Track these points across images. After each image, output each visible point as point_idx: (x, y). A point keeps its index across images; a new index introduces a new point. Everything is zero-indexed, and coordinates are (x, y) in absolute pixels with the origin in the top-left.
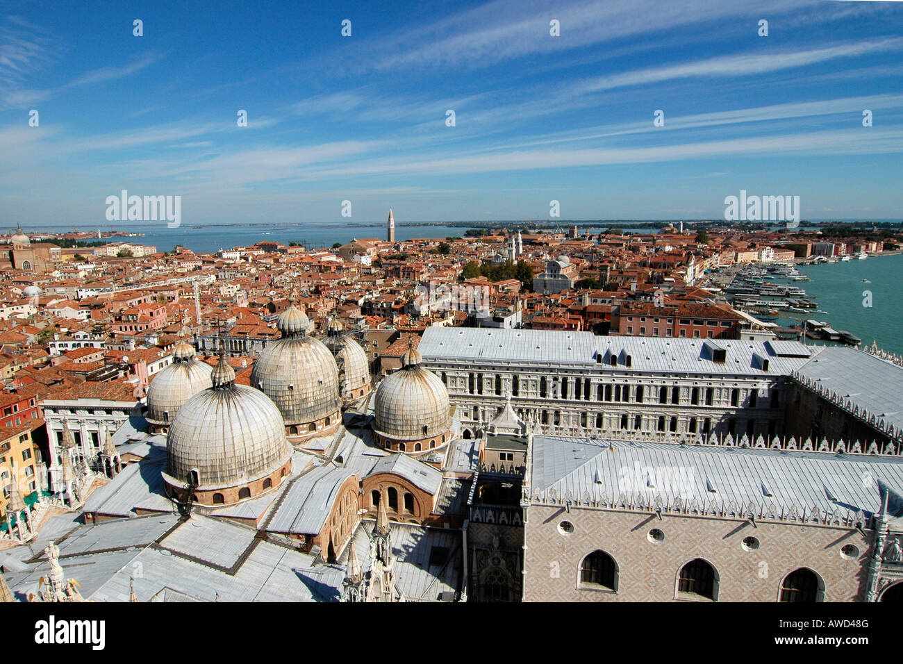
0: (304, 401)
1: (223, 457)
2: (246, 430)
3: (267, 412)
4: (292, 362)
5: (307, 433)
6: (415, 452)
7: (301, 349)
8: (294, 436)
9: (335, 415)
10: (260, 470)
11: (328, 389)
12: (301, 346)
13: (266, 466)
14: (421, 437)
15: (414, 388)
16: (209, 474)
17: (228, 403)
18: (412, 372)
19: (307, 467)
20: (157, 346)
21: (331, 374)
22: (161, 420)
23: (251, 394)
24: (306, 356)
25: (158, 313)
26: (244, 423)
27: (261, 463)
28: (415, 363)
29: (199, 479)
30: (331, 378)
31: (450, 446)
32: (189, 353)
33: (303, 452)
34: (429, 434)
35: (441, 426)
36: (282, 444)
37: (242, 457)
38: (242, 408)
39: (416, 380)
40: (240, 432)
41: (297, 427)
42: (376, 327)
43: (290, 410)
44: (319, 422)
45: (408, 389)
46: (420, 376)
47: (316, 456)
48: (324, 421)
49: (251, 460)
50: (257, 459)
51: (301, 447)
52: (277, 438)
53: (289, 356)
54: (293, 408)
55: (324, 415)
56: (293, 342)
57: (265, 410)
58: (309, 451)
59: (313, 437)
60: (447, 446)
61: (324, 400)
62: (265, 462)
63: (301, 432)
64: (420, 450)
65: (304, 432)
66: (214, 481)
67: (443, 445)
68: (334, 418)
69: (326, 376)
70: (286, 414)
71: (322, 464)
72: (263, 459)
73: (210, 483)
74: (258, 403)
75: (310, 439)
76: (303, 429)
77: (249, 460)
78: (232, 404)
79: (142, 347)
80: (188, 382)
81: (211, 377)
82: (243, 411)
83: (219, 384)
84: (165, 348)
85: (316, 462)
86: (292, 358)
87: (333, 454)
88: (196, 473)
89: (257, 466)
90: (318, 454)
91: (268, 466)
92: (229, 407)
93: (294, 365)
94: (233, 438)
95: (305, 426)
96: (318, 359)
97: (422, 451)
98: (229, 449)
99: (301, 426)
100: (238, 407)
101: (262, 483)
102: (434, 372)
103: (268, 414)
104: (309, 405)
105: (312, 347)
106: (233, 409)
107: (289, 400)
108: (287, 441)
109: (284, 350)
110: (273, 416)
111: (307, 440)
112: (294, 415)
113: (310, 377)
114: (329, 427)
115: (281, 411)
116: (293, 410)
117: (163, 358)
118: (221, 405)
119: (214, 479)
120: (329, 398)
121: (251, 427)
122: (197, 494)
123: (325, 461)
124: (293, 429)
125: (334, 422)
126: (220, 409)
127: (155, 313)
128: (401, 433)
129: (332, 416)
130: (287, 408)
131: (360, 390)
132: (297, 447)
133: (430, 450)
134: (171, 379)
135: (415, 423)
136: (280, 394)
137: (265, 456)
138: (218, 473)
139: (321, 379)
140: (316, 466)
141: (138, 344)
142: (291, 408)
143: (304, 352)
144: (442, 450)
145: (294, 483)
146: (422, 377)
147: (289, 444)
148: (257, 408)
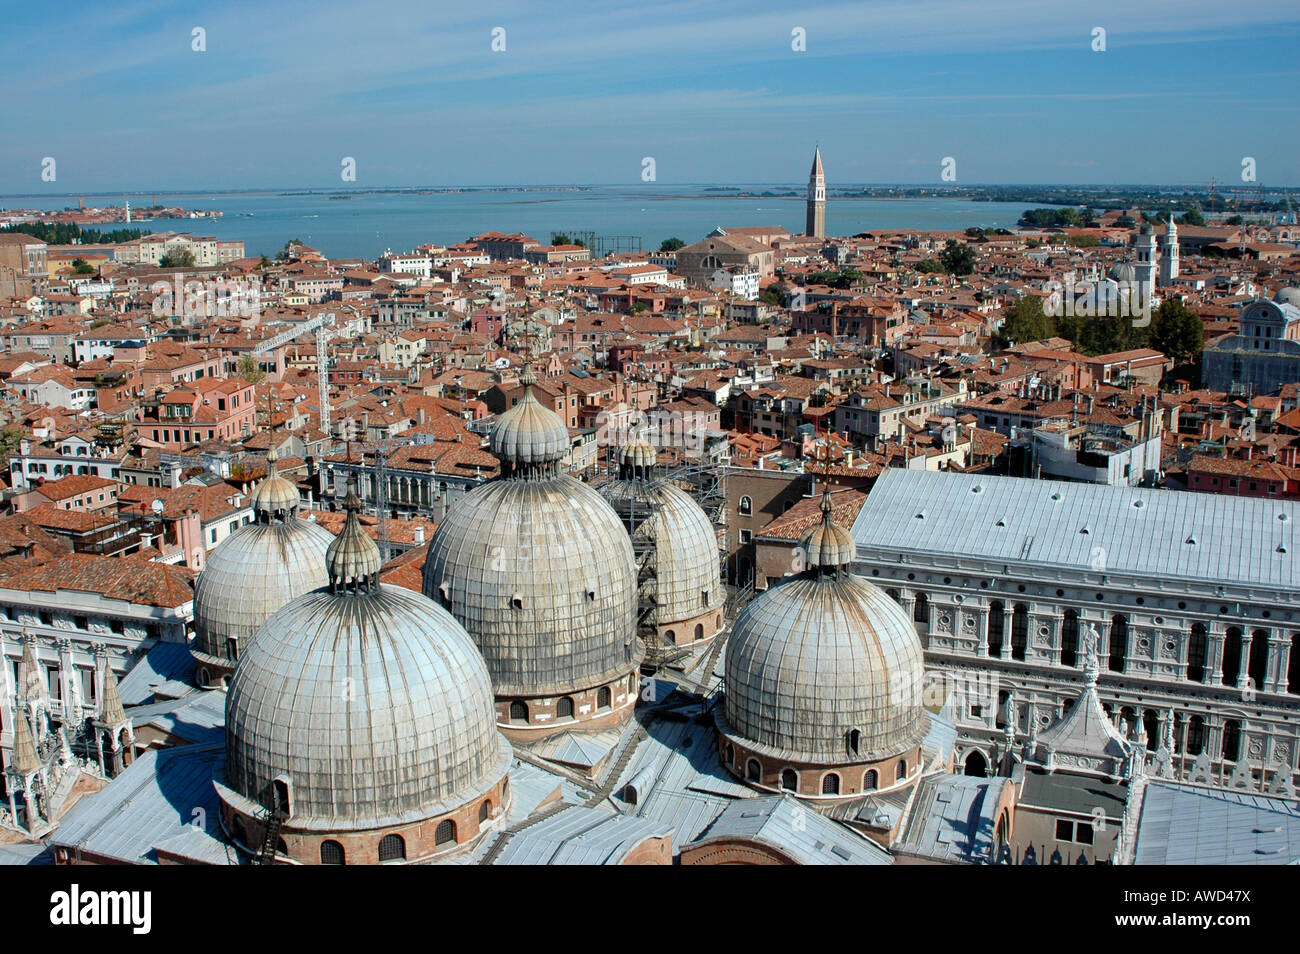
0: (548, 639)
1: (346, 756)
2: (399, 697)
3: (451, 658)
4: (522, 539)
5: (551, 721)
6: (822, 796)
7: (546, 508)
8: (519, 724)
9: (625, 681)
10: (429, 797)
11: (607, 614)
12: (546, 499)
13: (444, 791)
14: (840, 757)
15: (830, 629)
16: (313, 792)
17: (362, 628)
18: (825, 586)
19: (544, 803)
20: (228, 482)
21: (617, 575)
22: (222, 656)
23: (416, 610)
24: (556, 527)
25: (236, 403)
26: (396, 679)
27: (433, 784)
28: (835, 562)
29: (291, 800)
30: (618, 587)
31: (920, 789)
32: (288, 502)
33: (541, 767)
34: (863, 754)
35: (897, 733)
36: (485, 740)
37: (388, 761)
38: (393, 642)
39: (837, 608)
40: (384, 699)
41: (527, 702)
42: (756, 463)
43: (510, 660)
44: (581, 696)
45: (813, 629)
46: (849, 599)
47: (570, 780)
48: (594, 694)
49: (410, 770)
50: (424, 771)
51: (535, 753)
52: (472, 723)
53: (515, 522)
54: (520, 655)
55: (596, 680)
56: (528, 486)
57: (447, 652)
58: (551, 765)
59: (567, 732)
60: (912, 788)
61: (598, 643)
62: (443, 779)
63: (537, 717)
64: (836, 791)
65: (544, 717)
66: (324, 811)
67: (899, 784)
68: (620, 691)
69: (605, 581)
70: (498, 668)
71: (583, 801)
72: (437, 772)
73: (314, 815)
74: (430, 634)
75: (560, 735)
76: (544, 710)
77: (405, 770)
78: (370, 631)
79: (195, 482)
80: (281, 569)
81: (327, 561)
82: (395, 649)
83: (343, 579)
84: (245, 486)
85: (569, 794)
86: (521, 528)
87: (613, 778)
88: (285, 785)
89: (422, 786)
90: (576, 776)
91: (450, 791)
92: (363, 639)
93: (527, 546)
94: (369, 712)
95: (548, 702)
96: (586, 536)
97: (841, 796)
98: (360, 737)
99: (538, 702)
100: (384, 640)
101: (435, 829)
102: (894, 594)
103: (454, 665)
104: (559, 651)
105: (574, 503)
106: (372, 644)
107: (511, 634)
108: (499, 734)
109: (504, 508)
110: (467, 669)
111: (551, 738)
112: (520, 672)
113: (563, 578)
114: (606, 712)
115: (489, 660)
116: (520, 661)
117: (239, 509)
118: (344, 630)
119: (324, 806)
120: (610, 638)
121: (413, 690)
122: (288, 839)
123: (591, 795)
124: (519, 707)
125: (620, 699)
126: (343, 641)
127: (229, 403)
128: (788, 743)
129: (618, 684)
130: (503, 654)
131: (694, 624)
132: (526, 753)
133: (863, 793)
134: (245, 560)
135: (827, 720)
136: (490, 617)
137: (443, 765)
138: (334, 792)
139: (592, 587)
140: (568, 805)
141: (188, 475)
142: (515, 655)
143: (553, 515)
144: (898, 798)
145: (510, 840)
146: (854, 601)
147: (506, 748)
148: (428, 647)
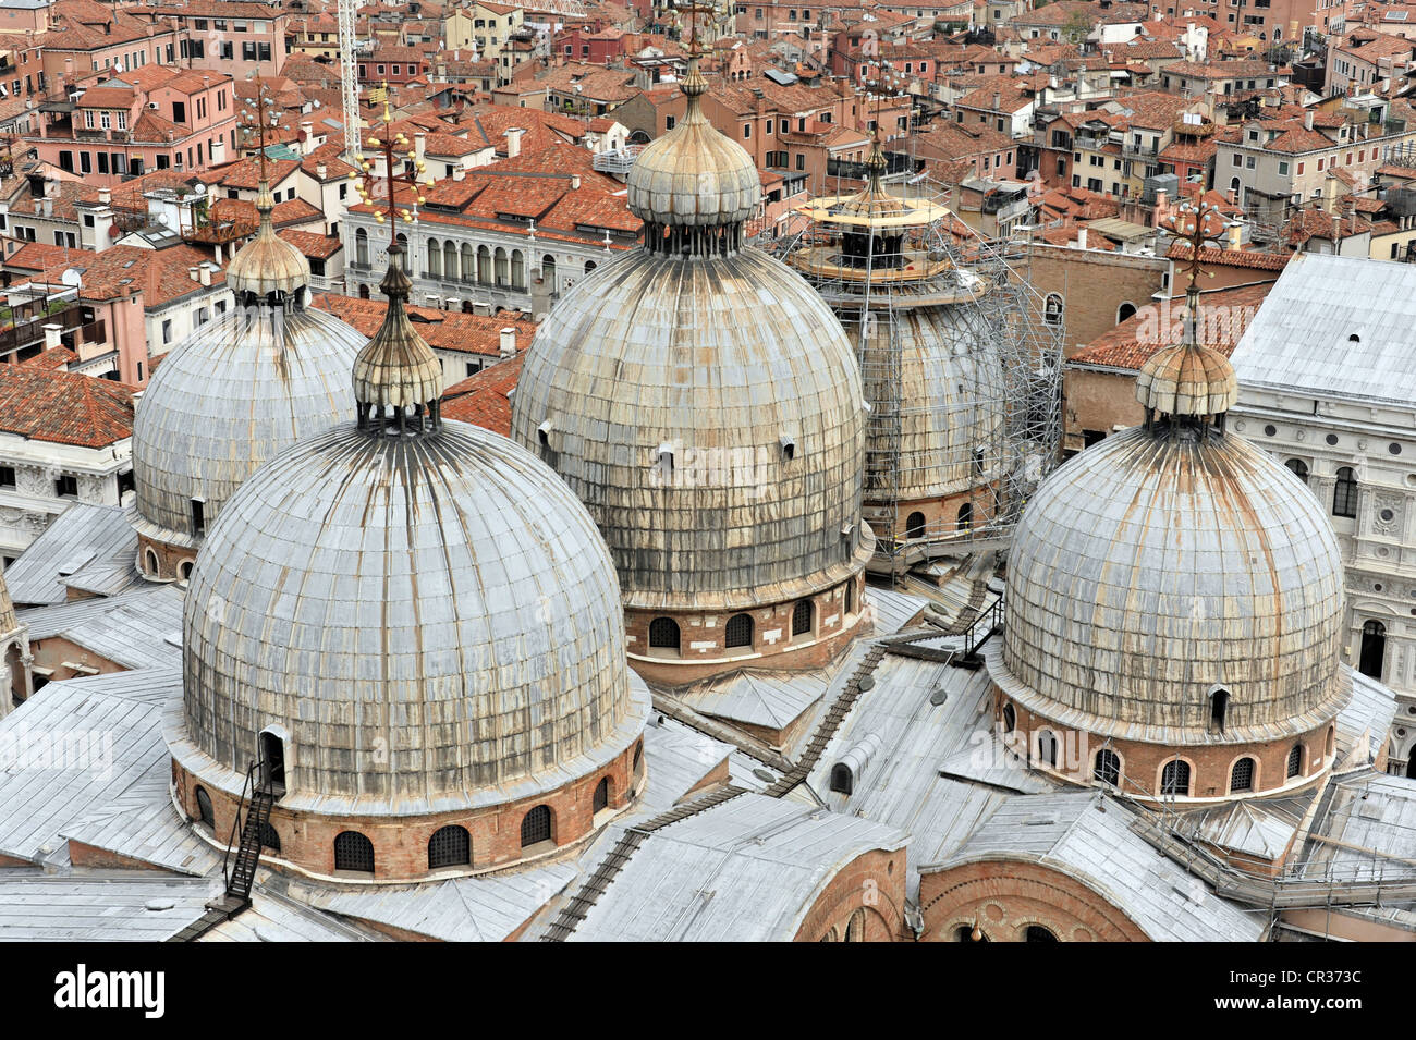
0: (714, 517)
1: (379, 696)
2: (470, 606)
3: (555, 545)
4: (679, 353)
5: (715, 653)
6: (1160, 798)
7: (718, 303)
8: (664, 657)
9: (839, 593)
10: (514, 769)
11: (817, 482)
12: (717, 288)
13: (538, 757)
14: (1193, 733)
15: (1186, 522)
16: (325, 753)
17: (410, 490)
18: (1180, 451)
19: (700, 785)
20: (186, 241)
21: (833, 419)
22: (180, 527)
23: (498, 465)
24: (734, 333)
25: (202, 113)
26: (465, 579)
27: (519, 748)
28: (1202, 410)
29: (289, 764)
30: (834, 438)
31: (1327, 796)
32: (290, 279)
33: (696, 727)
34: (1237, 733)
35: (1290, 700)
36: (606, 681)
37: (449, 708)
38: (460, 513)
39: (1201, 487)
40: (444, 609)
41: (678, 619)
42: (1075, 239)
43: (653, 551)
44: (767, 615)
45: (1157, 520)
46: (1222, 474)
47: (743, 750)
48: (787, 613)
49: (483, 724)
50: (507, 726)
51: (694, 702)
52: (585, 652)
53: (667, 325)
54: (668, 543)
55: (793, 589)
56: (690, 265)
57: (549, 535)
58: (712, 724)
59: (740, 671)
60: (1314, 792)
61: (797, 528)
62: (537, 738)
63: (694, 645)
64: (1185, 792)
65: (704, 648)
66: (344, 787)
67: (1293, 784)
68: (831, 609)
69: (813, 428)
70: (634, 565)
71: (764, 785)
72: (526, 731)
73: (327, 790)
74: (523, 503)
75: (729, 676)
76: (704, 635)
77: (476, 723)
78: (422, 494)
79: (134, 240)
80: (278, 391)
81: (356, 379)
82: (464, 525)
83: (381, 410)
84: (218, 251)
85: (743, 772)
86: (678, 336)
87: (815, 751)
88: (279, 741)
89: (502, 750)
90: (754, 745)
91: (547, 760)
92: (412, 508)
93: (686, 365)
94: (419, 628)
95: (711, 623)
96: (784, 352)
97: (1190, 799)
98: (402, 666)
99: (695, 623)
100: (447, 512)
101: (519, 820)
102: (1299, 467)
103: (560, 555)
104: (733, 539)
105: (765, 297)
106: (425, 514)
107: (654, 509)
108: (632, 674)
109: (648, 301)
110: (581, 562)
111: (715, 680)
112: (669, 571)
113: (744, 422)
114: (806, 642)
115: (617, 551)
116: (669, 553)
117: (209, 289)
118: (382, 492)
119: (342, 778)
120: (817, 522)
121: (493, 594)
122: (285, 831)
123: (777, 775)
124: (664, 630)
125: (830, 621)
126: (379, 513)
127: (191, 110)
128: (1105, 707)
129: (827, 597)
130: (642, 540)
131: (958, 504)
132: (672, 702)
133: (1230, 796)
134: (219, 374)
135: (1173, 673)
136: (621, 479)
137: (538, 718)
138: (359, 754)
139: (790, 436)
140: (740, 791)
141: (119, 229)
142: (660, 543)
143: (728, 314)
144: (1285, 806)
145: (644, 844)
146: (1229, 475)
147: (641, 694)
148: (516, 522)
